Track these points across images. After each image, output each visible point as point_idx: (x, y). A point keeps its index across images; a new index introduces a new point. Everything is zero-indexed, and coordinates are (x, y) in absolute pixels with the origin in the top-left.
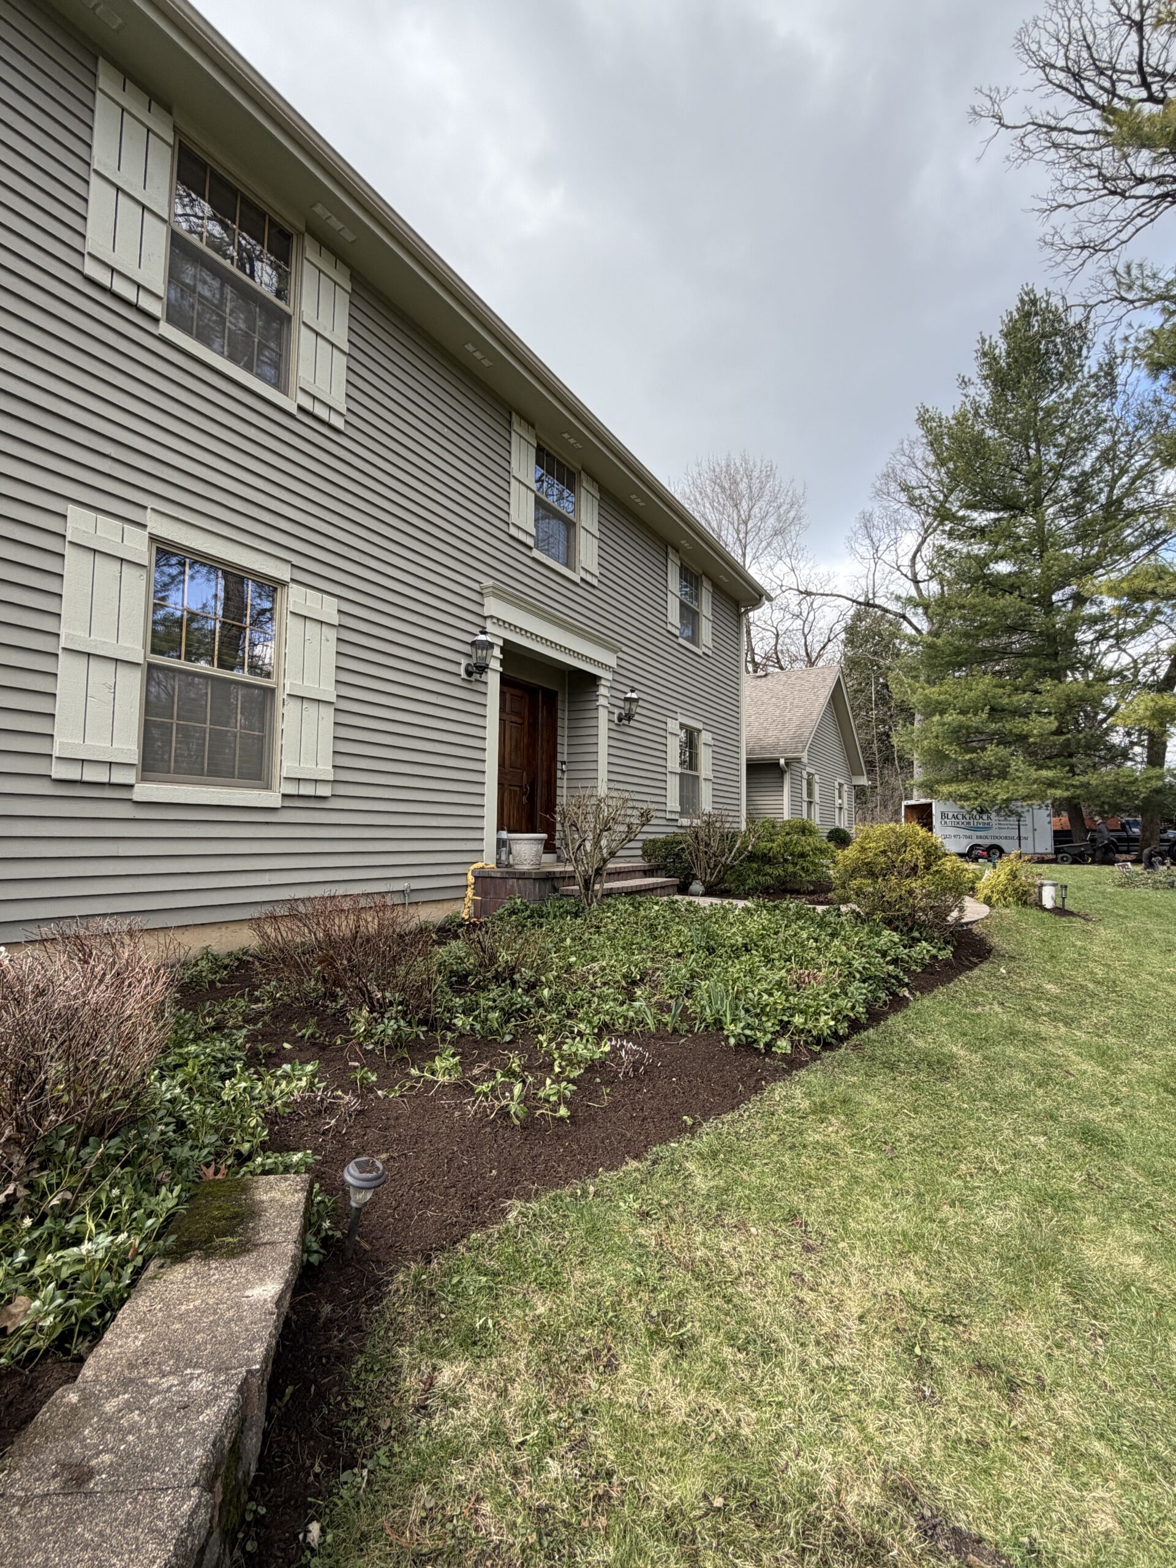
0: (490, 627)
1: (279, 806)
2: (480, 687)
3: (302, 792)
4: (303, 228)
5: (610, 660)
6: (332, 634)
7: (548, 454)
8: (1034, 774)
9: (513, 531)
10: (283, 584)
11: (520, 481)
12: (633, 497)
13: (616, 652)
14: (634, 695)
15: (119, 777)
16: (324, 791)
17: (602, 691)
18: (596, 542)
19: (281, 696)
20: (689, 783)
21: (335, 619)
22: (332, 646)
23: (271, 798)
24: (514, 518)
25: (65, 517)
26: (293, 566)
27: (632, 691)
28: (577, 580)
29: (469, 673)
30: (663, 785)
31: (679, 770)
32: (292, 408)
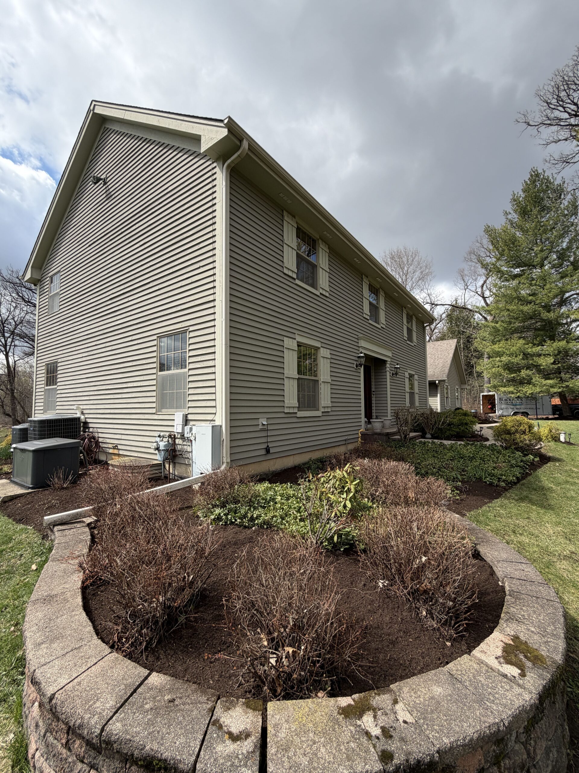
0: (362, 350)
1: (321, 415)
2: (358, 371)
3: (326, 411)
4: (319, 238)
5: (390, 354)
6: (329, 361)
7: (372, 286)
8: (544, 382)
9: (364, 316)
10: (319, 348)
11: (365, 298)
12: (395, 293)
13: (390, 351)
14: (399, 366)
15: (295, 411)
16: (329, 410)
17: (388, 365)
18: (384, 312)
19: (320, 382)
20: (412, 394)
21: (330, 356)
22: (329, 365)
23: (319, 413)
24: (363, 311)
25: (284, 341)
26: (322, 342)
28: (380, 327)
29: (357, 366)
30: (404, 397)
31: (409, 391)
32: (319, 294)
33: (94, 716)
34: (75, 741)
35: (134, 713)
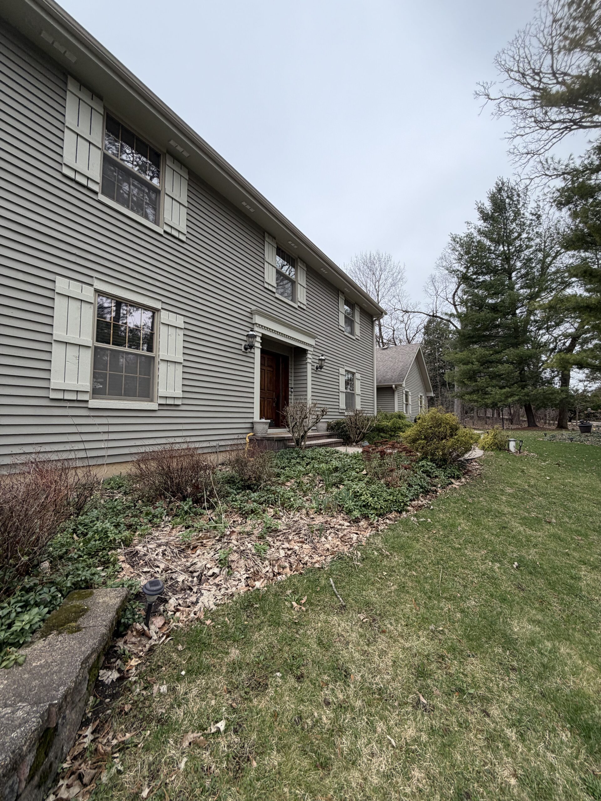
0: (256, 329)
1: (157, 409)
3: (168, 403)
5: (312, 342)
6: (181, 333)
7: (282, 251)
9: (266, 285)
10: (158, 310)
11: (269, 263)
12: (322, 269)
13: (314, 339)
14: (323, 358)
15: (81, 397)
17: (309, 356)
18: (305, 290)
19: (157, 360)
22: (181, 338)
23: (153, 406)
24: (267, 280)
25: (55, 281)
26: (163, 302)
27: (323, 356)
28: (297, 307)
29: (246, 349)
30: (337, 397)
31: (345, 391)
32: (162, 233)
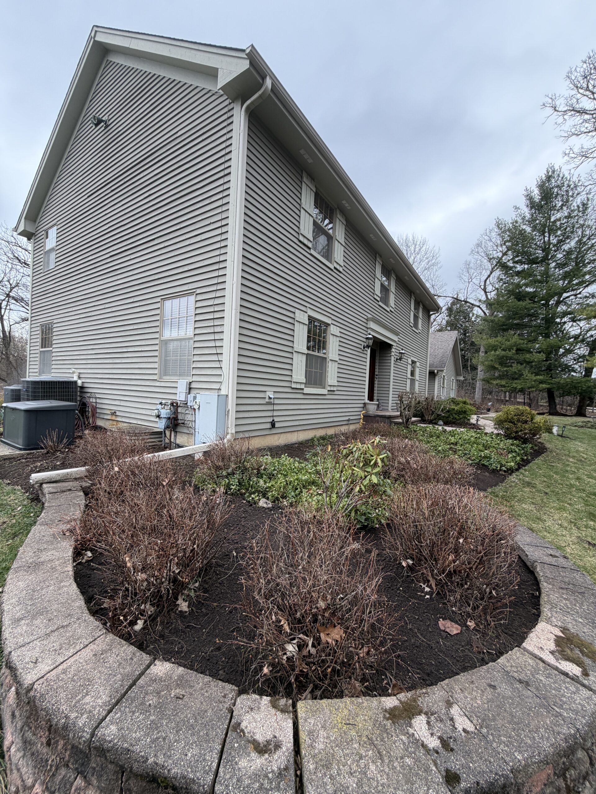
0: (370, 332)
1: (327, 394)
2: (365, 352)
3: (332, 389)
4: (336, 207)
5: (395, 338)
6: (338, 339)
7: (384, 266)
9: (375, 297)
10: (329, 325)
11: (378, 278)
13: (397, 335)
14: (403, 352)
15: (302, 386)
16: (335, 389)
17: (393, 350)
18: (394, 295)
19: (328, 360)
20: (413, 381)
21: (339, 334)
22: (338, 343)
23: (325, 391)
24: (375, 292)
25: (295, 313)
26: (332, 319)
27: (402, 350)
28: (389, 310)
29: (364, 348)
30: (405, 383)
31: (410, 377)
32: (333, 268)
33: (82, 715)
34: (58, 741)
35: (134, 712)
